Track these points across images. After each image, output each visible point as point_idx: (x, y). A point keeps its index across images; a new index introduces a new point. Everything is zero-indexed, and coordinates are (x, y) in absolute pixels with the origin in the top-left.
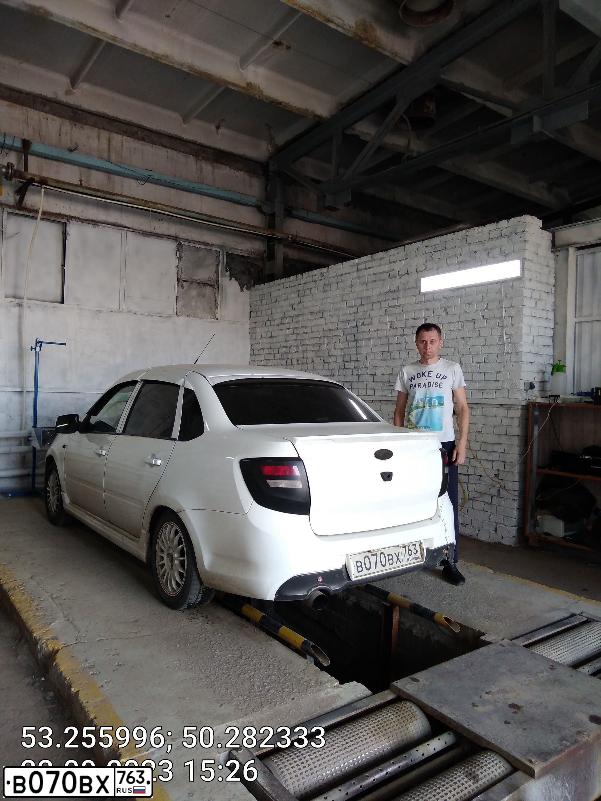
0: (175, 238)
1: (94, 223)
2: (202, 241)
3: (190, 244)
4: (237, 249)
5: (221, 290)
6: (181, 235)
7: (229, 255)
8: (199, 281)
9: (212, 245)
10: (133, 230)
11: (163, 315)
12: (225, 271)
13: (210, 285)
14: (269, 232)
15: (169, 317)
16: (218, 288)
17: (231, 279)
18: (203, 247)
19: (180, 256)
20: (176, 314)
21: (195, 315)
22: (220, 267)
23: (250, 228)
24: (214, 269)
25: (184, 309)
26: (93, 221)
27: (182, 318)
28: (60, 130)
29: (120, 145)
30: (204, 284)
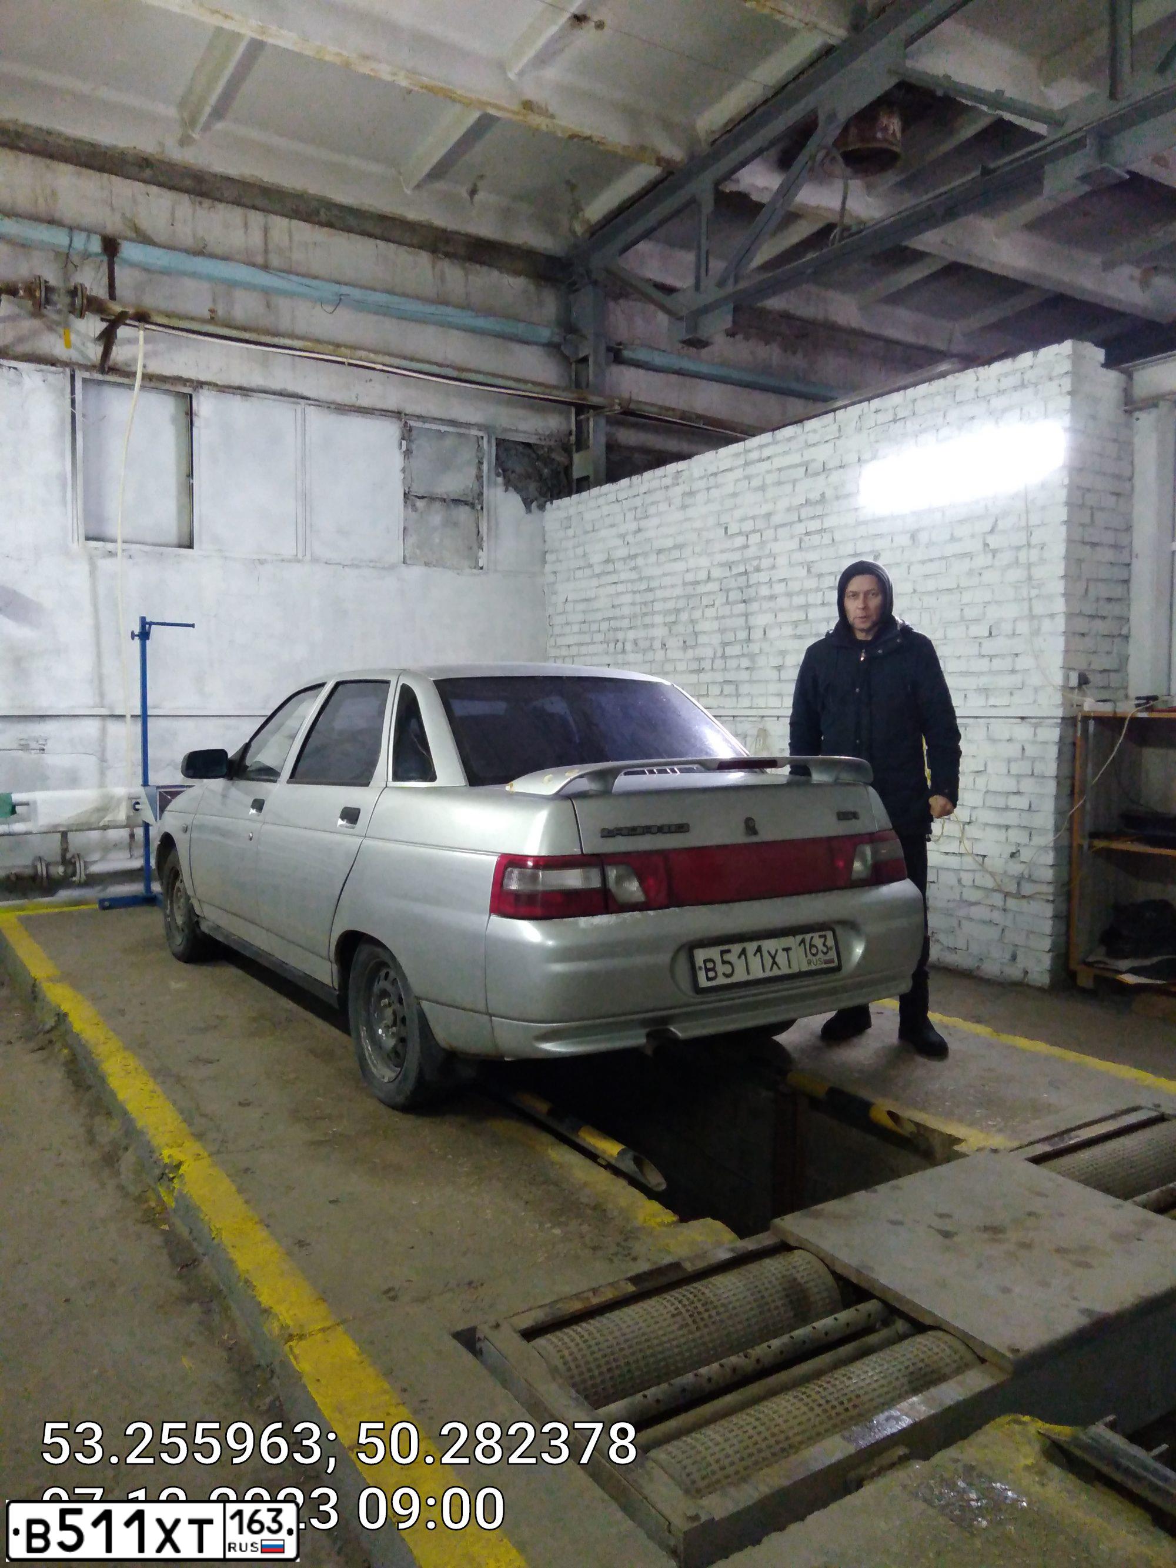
0: (398, 414)
1: (244, 391)
2: (448, 418)
3: (427, 426)
4: (516, 431)
5: (488, 512)
6: (409, 409)
7: (500, 443)
8: (445, 497)
9: (468, 425)
10: (318, 403)
11: (378, 565)
12: (493, 476)
13: (466, 503)
14: (575, 395)
15: (392, 567)
16: (482, 508)
17: (506, 491)
18: (451, 429)
19: (407, 450)
20: (404, 562)
21: (439, 563)
22: (485, 467)
23: (537, 389)
24: (473, 471)
25: (418, 552)
26: (241, 388)
27: (414, 567)
28: (173, 214)
29: (287, 238)
30: (456, 501)
